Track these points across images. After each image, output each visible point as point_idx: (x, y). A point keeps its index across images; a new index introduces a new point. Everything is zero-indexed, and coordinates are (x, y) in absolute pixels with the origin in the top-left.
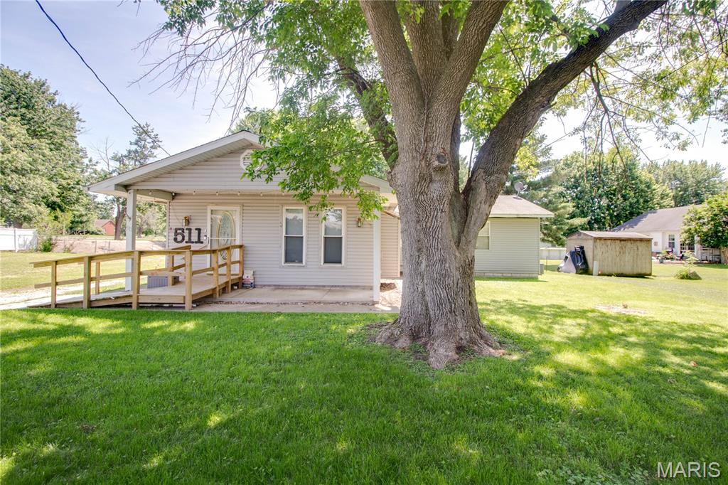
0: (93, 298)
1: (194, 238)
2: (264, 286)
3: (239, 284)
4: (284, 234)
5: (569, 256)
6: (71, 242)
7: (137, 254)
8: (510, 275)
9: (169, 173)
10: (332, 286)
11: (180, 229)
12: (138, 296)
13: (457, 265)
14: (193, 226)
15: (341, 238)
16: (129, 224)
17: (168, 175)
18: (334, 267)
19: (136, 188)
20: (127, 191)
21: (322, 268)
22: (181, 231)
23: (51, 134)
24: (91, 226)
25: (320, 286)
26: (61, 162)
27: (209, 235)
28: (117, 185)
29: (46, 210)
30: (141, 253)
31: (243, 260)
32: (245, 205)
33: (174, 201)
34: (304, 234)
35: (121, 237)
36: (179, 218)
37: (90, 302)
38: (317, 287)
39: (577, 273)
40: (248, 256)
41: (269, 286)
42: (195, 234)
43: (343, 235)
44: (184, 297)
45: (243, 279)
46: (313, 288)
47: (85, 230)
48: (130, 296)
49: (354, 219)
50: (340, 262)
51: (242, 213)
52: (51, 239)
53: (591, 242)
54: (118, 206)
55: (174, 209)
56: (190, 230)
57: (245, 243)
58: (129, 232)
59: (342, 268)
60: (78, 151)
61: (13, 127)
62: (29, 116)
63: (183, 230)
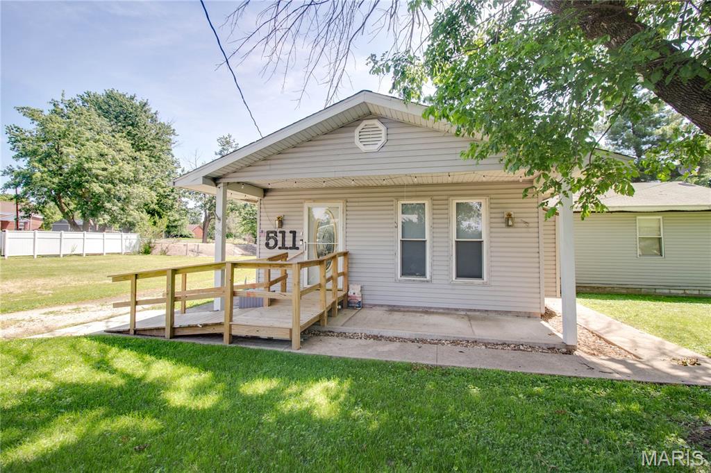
0: (176, 325)
1: (289, 243)
2: (375, 305)
3: (346, 303)
4: (400, 237)
6: (167, 245)
7: (229, 266)
9: (265, 159)
10: (470, 310)
11: (272, 232)
12: (230, 325)
14: (287, 228)
15: (481, 242)
16: (218, 226)
17: (263, 162)
18: (472, 284)
19: (226, 180)
20: (216, 185)
21: (454, 284)
22: (273, 235)
23: (151, 148)
24: (184, 230)
25: (452, 309)
26: (159, 173)
27: (306, 240)
28: (205, 177)
29: (147, 217)
30: (235, 265)
31: (348, 272)
32: (349, 200)
33: (266, 198)
34: (427, 237)
35: (208, 240)
36: (271, 218)
37: (173, 329)
38: (448, 312)
40: (354, 266)
41: (382, 306)
42: (289, 238)
43: (484, 238)
44: (291, 330)
45: (348, 297)
46: (441, 311)
47: (179, 234)
48: (220, 324)
49: (501, 215)
50: (480, 276)
51: (346, 210)
52: (150, 243)
54: (205, 211)
55: (265, 208)
56: (283, 233)
57: (350, 249)
58: (218, 237)
59: (484, 285)
60: (173, 163)
61: (120, 142)
62: (134, 133)
63: (275, 233)
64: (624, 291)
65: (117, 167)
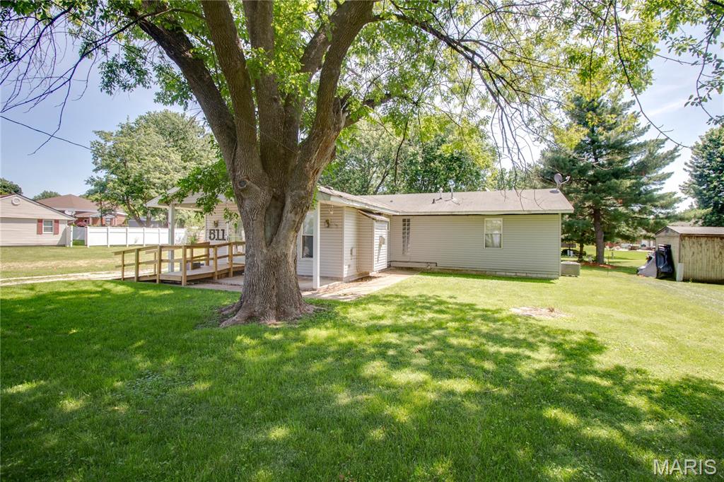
0: (140, 275)
1: (221, 236)
5: (654, 257)
8: (524, 275)
12: (159, 276)
13: (262, 259)
14: (220, 228)
15: (313, 236)
18: (309, 261)
19: (173, 203)
22: (213, 232)
27: (228, 235)
30: (162, 247)
36: (212, 222)
37: (138, 278)
39: (657, 278)
42: (221, 233)
44: (181, 277)
48: (156, 275)
49: (324, 221)
53: (677, 240)
55: (209, 216)
56: (218, 230)
61: (172, 155)
62: (184, 145)
63: (214, 230)
64: (474, 273)
65: (169, 176)
